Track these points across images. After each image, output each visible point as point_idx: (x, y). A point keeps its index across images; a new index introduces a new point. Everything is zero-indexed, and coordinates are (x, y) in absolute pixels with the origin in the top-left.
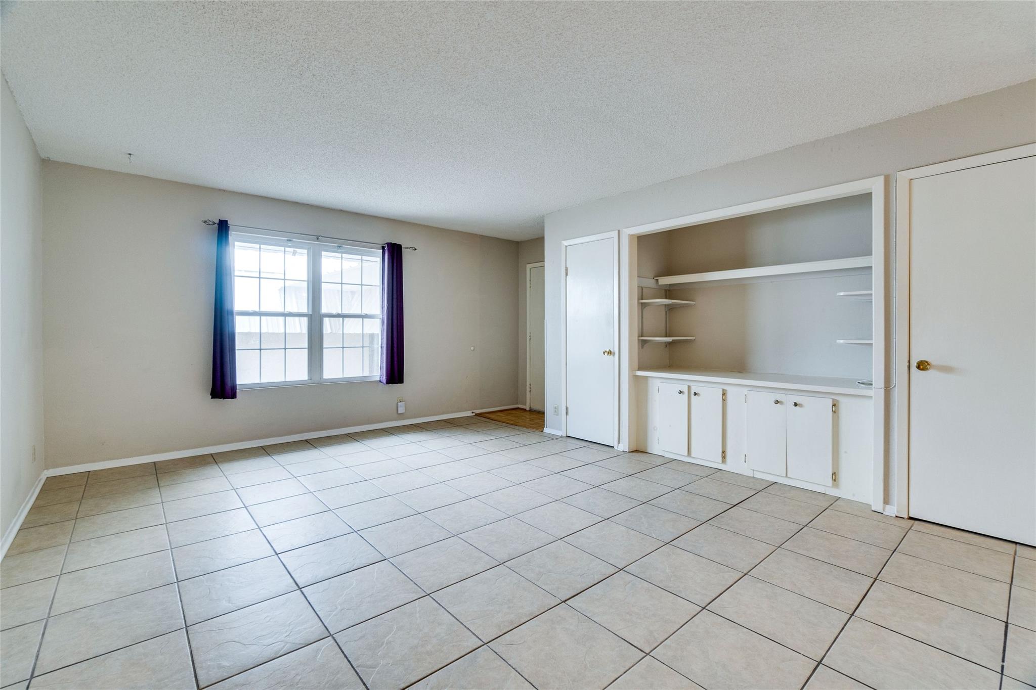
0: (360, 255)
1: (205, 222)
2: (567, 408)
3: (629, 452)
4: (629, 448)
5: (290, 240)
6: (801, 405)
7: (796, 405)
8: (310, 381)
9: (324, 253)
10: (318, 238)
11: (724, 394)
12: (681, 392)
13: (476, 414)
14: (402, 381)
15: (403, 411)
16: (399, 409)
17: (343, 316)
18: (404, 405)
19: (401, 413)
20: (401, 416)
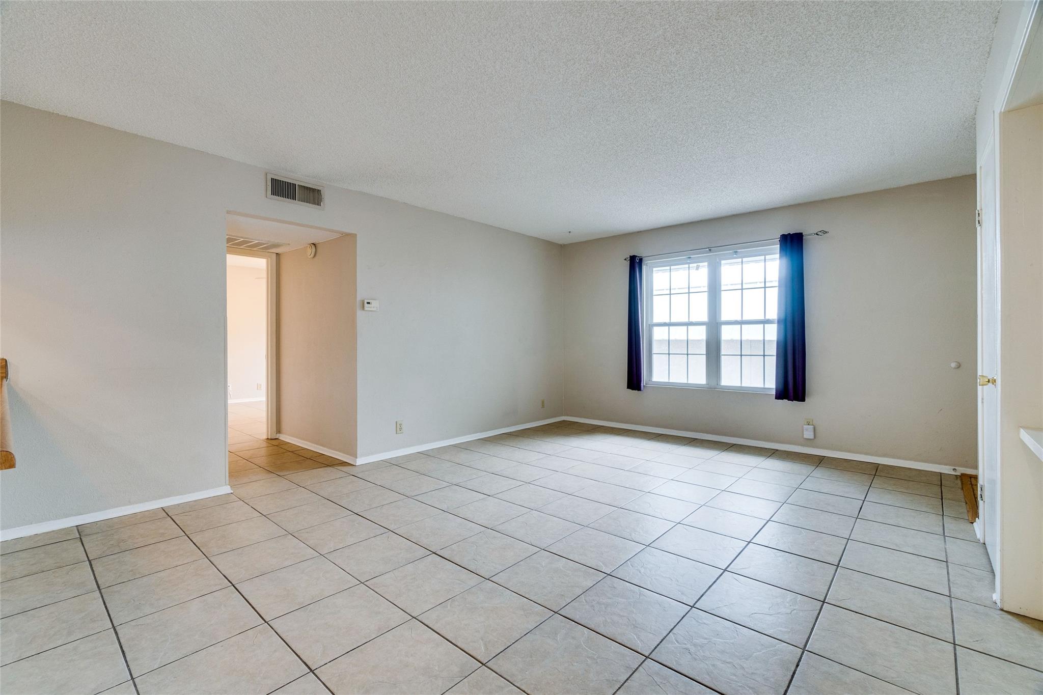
0: (762, 255)
1: (625, 259)
3: (1002, 610)
4: (1002, 600)
5: (690, 258)
8: (707, 386)
9: (723, 262)
10: (710, 250)
13: (963, 475)
14: (803, 399)
15: (812, 437)
16: (804, 433)
17: (742, 323)
18: (812, 430)
19: (807, 438)
20: (809, 442)
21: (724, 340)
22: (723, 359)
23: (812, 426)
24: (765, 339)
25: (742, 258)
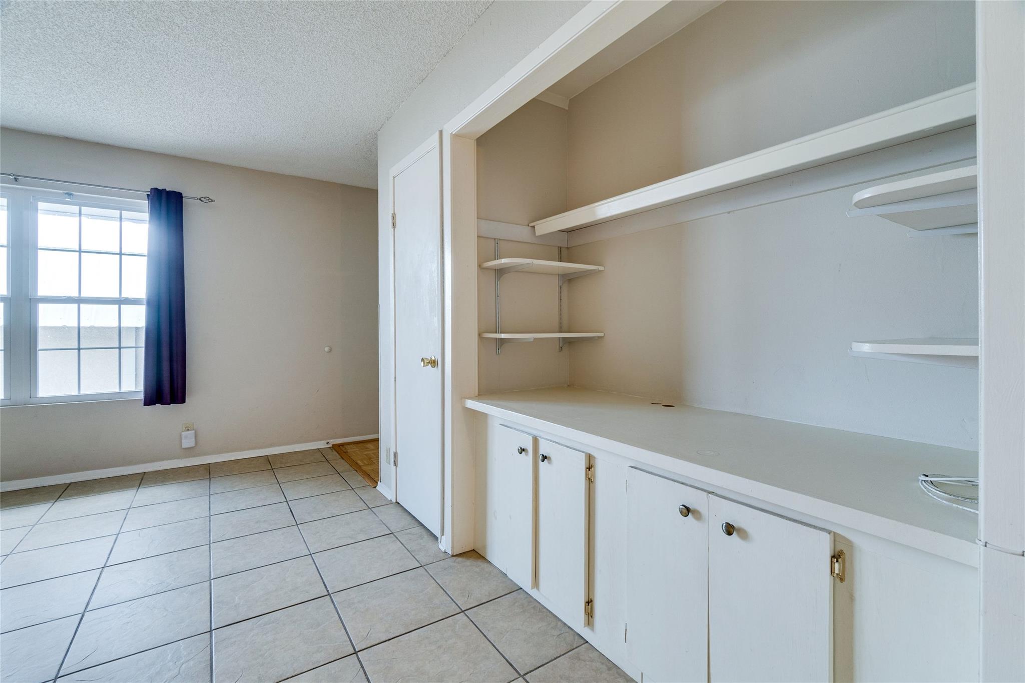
2: (395, 455)
3: (453, 556)
4: (453, 548)
6: (743, 534)
7: (730, 529)
9: (41, 205)
11: (589, 468)
12: (522, 450)
13: (334, 446)
14: (182, 400)
15: (192, 444)
16: (183, 441)
17: (79, 301)
18: (193, 436)
19: (187, 447)
20: (190, 452)
21: (45, 328)
22: (42, 356)
23: (194, 431)
24: (122, 326)
25: (80, 205)
